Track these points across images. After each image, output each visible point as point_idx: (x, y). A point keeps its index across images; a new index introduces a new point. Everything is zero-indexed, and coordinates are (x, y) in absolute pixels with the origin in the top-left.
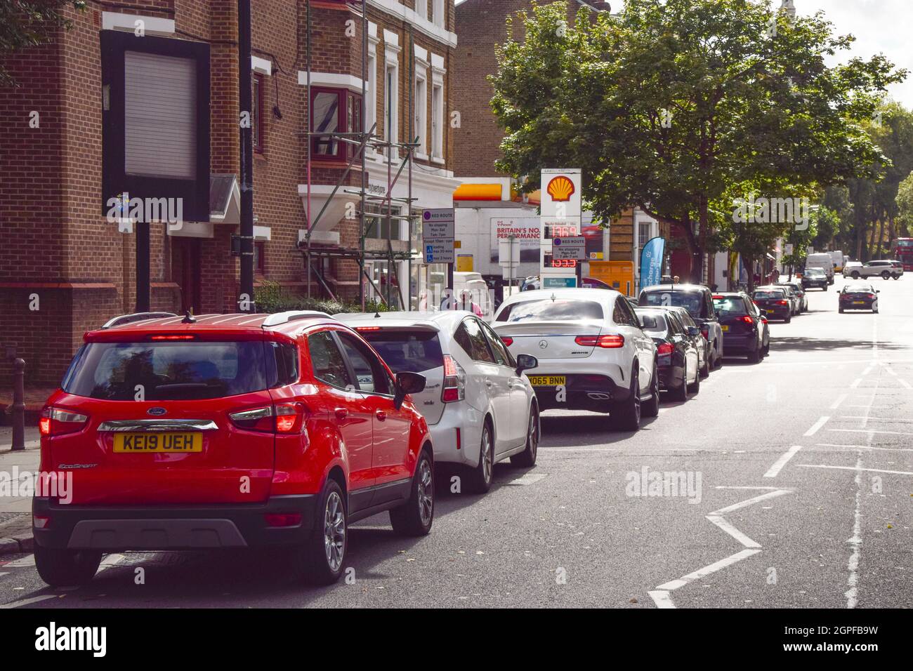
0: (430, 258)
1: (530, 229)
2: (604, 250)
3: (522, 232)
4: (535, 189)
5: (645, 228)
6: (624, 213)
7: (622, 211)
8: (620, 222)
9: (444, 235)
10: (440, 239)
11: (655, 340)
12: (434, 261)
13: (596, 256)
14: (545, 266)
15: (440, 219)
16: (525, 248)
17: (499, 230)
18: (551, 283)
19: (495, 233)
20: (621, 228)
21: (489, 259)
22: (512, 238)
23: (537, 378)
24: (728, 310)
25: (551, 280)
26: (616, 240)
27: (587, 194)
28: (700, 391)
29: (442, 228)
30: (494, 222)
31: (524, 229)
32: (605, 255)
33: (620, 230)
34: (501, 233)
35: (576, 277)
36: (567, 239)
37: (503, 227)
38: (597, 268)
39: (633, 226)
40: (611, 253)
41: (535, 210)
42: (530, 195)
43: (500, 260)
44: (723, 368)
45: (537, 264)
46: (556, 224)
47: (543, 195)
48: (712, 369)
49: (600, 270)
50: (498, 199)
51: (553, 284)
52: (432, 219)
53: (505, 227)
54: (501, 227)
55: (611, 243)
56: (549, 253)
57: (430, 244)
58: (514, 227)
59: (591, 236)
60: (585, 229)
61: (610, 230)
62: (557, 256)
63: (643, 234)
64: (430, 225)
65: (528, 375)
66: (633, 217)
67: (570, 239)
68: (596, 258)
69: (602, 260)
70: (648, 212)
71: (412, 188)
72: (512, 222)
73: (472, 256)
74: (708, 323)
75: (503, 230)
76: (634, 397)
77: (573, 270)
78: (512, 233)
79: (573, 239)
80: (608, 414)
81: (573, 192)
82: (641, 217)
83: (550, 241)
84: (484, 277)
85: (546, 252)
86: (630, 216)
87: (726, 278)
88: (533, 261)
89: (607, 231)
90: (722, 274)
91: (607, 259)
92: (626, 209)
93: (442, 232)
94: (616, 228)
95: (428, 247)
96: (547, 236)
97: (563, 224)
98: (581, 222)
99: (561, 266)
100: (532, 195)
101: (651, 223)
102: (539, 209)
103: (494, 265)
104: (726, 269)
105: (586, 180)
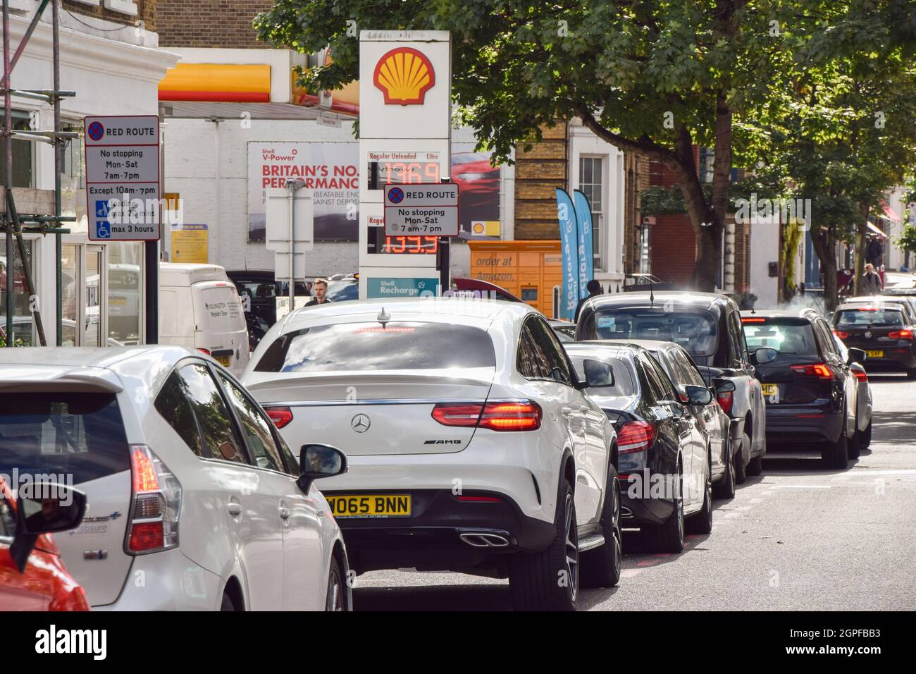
0: (102, 229)
1: (336, 168)
2: (502, 217)
3: (319, 173)
4: (348, 81)
5: (592, 166)
6: (547, 133)
7: (542, 127)
8: (539, 151)
9: (136, 175)
10: (125, 186)
11: (610, 413)
12: (113, 235)
13: (483, 229)
14: (371, 251)
15: (125, 139)
16: (326, 210)
17: (265, 168)
18: (382, 290)
19: (257, 176)
20: (539, 166)
21: (245, 236)
22: (295, 187)
23: (347, 498)
24: (778, 349)
25: (383, 283)
26: (529, 193)
27: (464, 90)
28: (713, 528)
29: (132, 159)
30: (256, 153)
31: (323, 168)
32: (503, 227)
33: (537, 171)
34: (271, 176)
35: (437, 274)
36: (417, 189)
37: (274, 162)
38: (487, 255)
39: (566, 161)
40: (519, 222)
41: (348, 125)
42: (336, 93)
43: (268, 236)
44: (767, 479)
45: (353, 245)
46: (394, 156)
47: (364, 91)
48: (741, 481)
49: (493, 262)
50: (264, 98)
51: (388, 291)
52: (106, 139)
53: (279, 163)
54: (270, 163)
55: (519, 201)
56: (378, 221)
57: (101, 197)
58: (299, 162)
59: (473, 184)
60: (459, 168)
61: (517, 171)
62: (395, 227)
63: (588, 180)
64: (103, 153)
65: (326, 493)
66: (566, 142)
67: (425, 190)
68: (484, 234)
69: (498, 237)
70: (600, 130)
71: (61, 69)
72: (294, 152)
73: (205, 227)
74: (732, 379)
75: (275, 170)
76: (564, 540)
77: (431, 259)
78: (295, 176)
79: (432, 189)
80: (506, 581)
81: (432, 83)
82: (584, 142)
83: (379, 195)
84: (232, 275)
85: (371, 220)
86: (562, 140)
87: (776, 280)
88: (344, 241)
89: (508, 173)
90: (767, 272)
91: (509, 237)
92: (551, 124)
93: (132, 171)
94: (529, 168)
95: (99, 205)
96: (373, 184)
97: (409, 156)
98: (450, 154)
99: (407, 251)
100: (341, 94)
101: (606, 156)
102: (357, 124)
103: (255, 248)
104: (776, 259)
105: (462, 58)
